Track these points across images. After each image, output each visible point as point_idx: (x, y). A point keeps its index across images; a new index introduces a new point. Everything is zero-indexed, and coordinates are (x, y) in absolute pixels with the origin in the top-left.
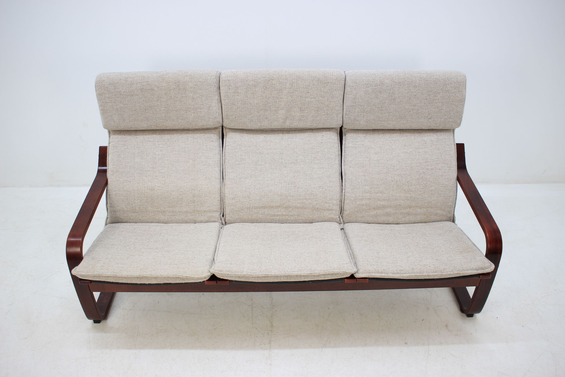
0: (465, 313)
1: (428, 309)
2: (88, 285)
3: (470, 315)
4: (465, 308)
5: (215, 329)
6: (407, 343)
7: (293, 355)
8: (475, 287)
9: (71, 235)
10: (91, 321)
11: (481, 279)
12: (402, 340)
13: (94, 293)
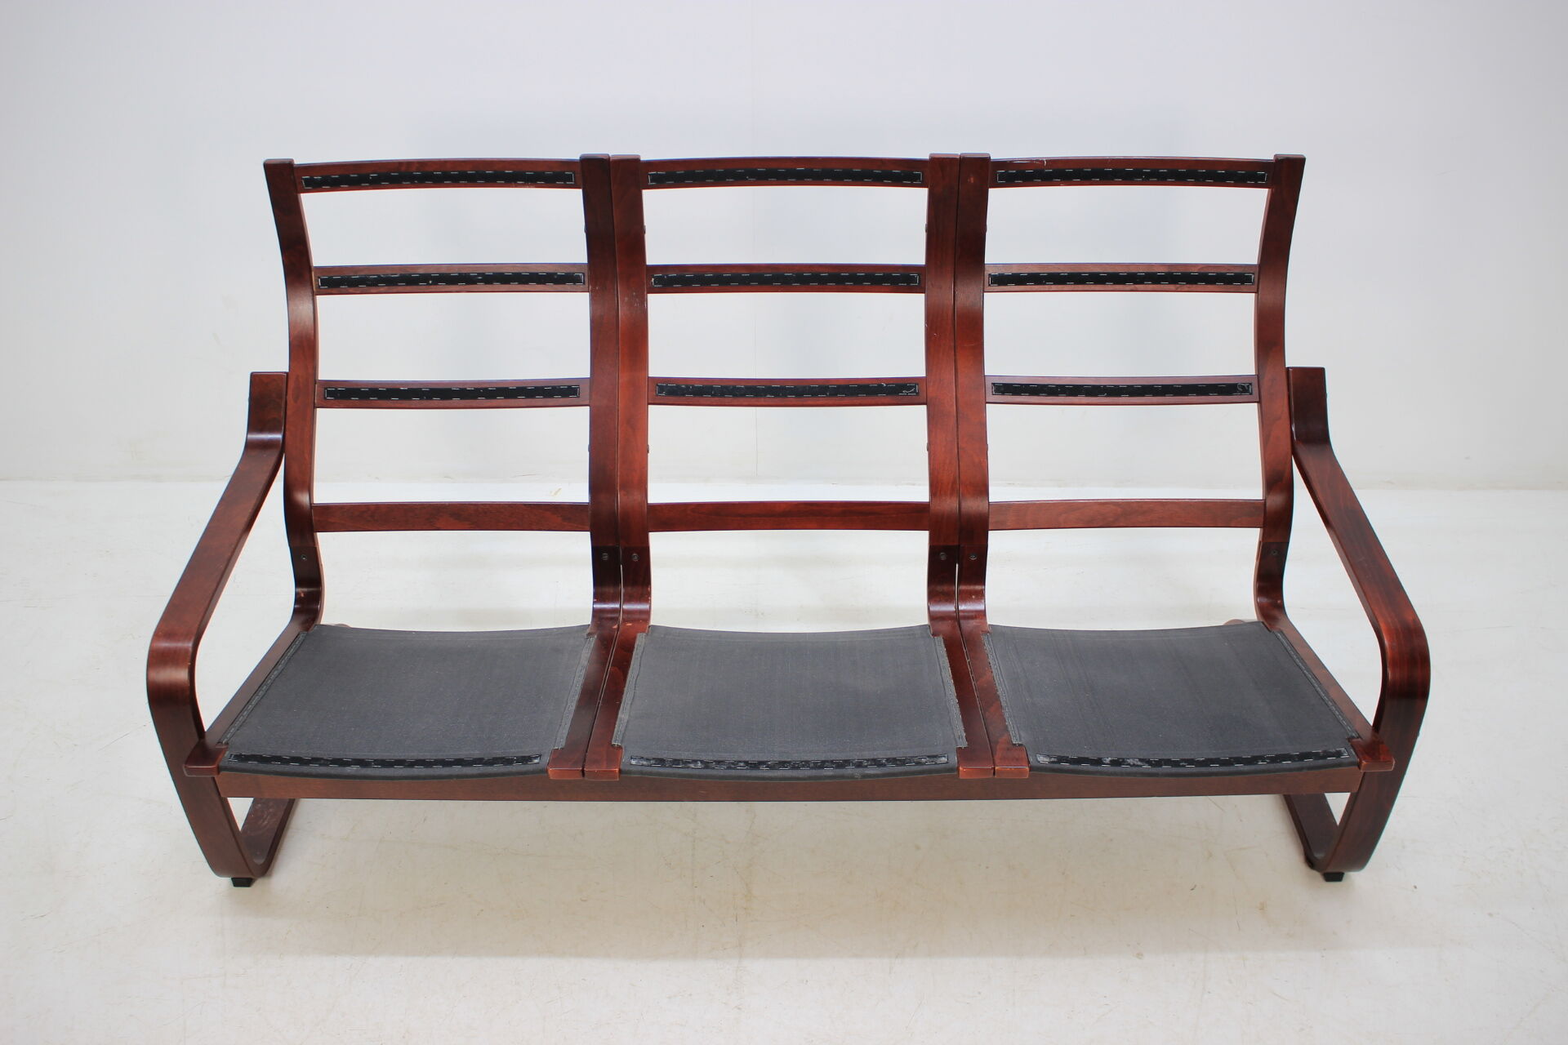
0: (1318, 870)
1: (1210, 855)
2: (213, 778)
3: (1334, 877)
4: (1319, 855)
5: (585, 901)
6: (1142, 955)
7: (807, 981)
8: (1348, 795)
9: (162, 632)
10: (226, 881)
11: (1365, 773)
12: (1129, 945)
13: (230, 800)
